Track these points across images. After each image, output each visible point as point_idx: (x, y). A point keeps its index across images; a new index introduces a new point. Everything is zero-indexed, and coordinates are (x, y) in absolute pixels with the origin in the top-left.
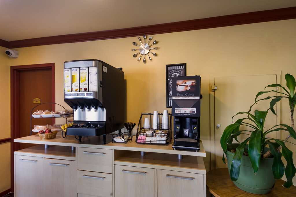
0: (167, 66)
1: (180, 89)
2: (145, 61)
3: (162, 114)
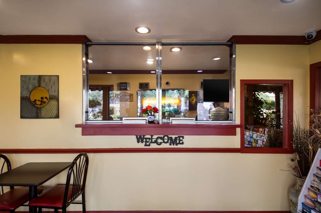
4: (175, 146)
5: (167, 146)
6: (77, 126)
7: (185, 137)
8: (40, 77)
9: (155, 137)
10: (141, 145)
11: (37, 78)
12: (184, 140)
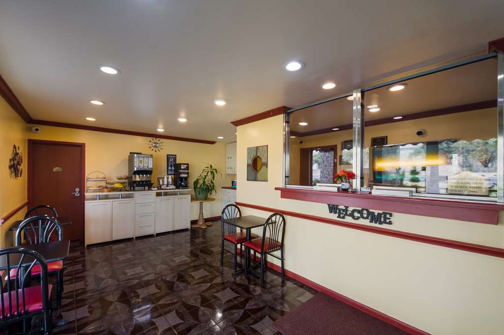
0: (168, 155)
1: (182, 168)
2: (156, 151)
3: (164, 178)
4: (377, 225)
5: (366, 222)
6: (276, 189)
7: (394, 214)
8: (257, 147)
9: (351, 209)
10: (334, 217)
11: (255, 148)
12: (392, 219)
